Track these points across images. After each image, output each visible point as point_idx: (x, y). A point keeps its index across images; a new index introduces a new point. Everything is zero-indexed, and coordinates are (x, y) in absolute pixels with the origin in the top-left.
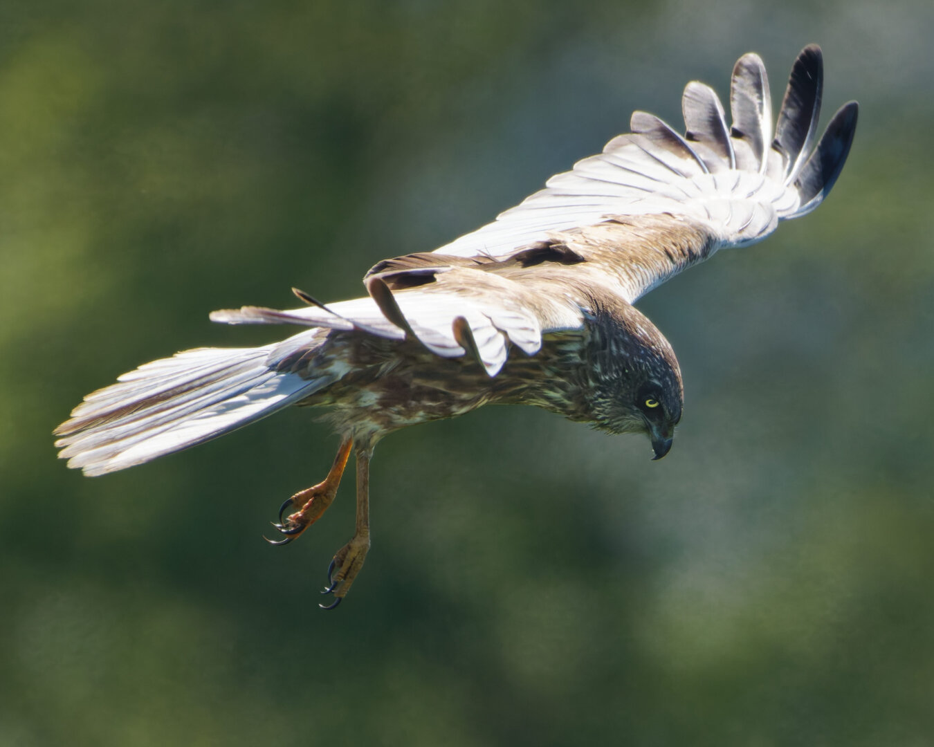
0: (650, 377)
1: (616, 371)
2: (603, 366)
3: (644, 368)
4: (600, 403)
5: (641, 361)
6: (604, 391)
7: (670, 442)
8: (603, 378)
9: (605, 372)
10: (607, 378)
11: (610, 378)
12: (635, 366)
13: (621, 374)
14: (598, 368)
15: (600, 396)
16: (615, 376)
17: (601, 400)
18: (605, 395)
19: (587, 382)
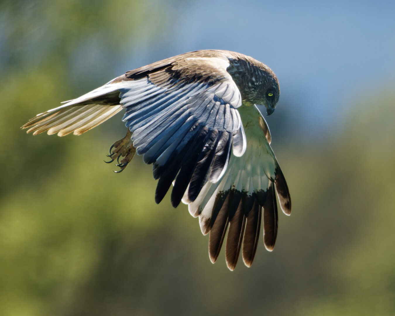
0: (273, 85)
1: (261, 82)
2: (256, 78)
3: (271, 81)
4: (253, 93)
5: (270, 78)
6: (255, 88)
7: (274, 110)
8: (256, 84)
9: (257, 82)
10: (258, 84)
11: (259, 84)
12: (268, 80)
13: (263, 83)
14: (254, 79)
15: (253, 90)
16: (261, 83)
17: (253, 92)
18: (255, 90)
19: (248, 84)
